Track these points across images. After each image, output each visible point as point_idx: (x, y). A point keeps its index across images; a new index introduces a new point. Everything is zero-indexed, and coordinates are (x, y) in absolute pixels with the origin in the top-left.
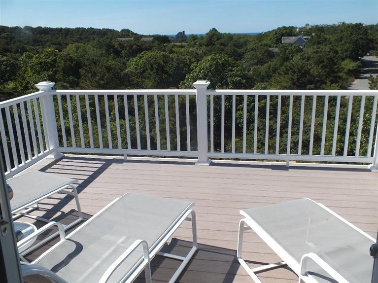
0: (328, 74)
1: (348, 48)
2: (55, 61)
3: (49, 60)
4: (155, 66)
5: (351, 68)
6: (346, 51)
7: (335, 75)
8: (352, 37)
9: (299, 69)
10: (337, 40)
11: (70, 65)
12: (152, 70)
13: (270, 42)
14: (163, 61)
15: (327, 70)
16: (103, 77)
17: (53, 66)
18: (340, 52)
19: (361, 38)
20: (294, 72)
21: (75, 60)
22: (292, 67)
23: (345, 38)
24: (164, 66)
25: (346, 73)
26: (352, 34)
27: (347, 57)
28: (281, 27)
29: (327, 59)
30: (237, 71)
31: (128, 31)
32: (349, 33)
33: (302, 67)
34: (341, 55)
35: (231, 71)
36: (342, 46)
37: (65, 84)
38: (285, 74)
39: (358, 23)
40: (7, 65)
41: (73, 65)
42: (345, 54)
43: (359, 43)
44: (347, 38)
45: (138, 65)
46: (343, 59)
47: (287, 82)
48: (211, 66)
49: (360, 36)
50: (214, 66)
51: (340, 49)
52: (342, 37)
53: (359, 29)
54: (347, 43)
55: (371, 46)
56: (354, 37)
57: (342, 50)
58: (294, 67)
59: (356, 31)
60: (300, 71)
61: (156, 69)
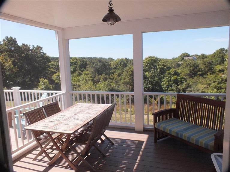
0: (208, 70)
1: (218, 60)
2: (76, 62)
3: (74, 62)
4: (122, 63)
5: (221, 69)
6: (218, 61)
7: (212, 71)
9: (193, 65)
10: (212, 57)
11: (82, 63)
12: (120, 65)
13: (178, 60)
14: (126, 61)
15: (208, 68)
16: (97, 64)
17: (75, 64)
18: (214, 62)
20: (191, 66)
21: (85, 61)
22: (189, 63)
24: (126, 63)
25: (218, 71)
27: (218, 64)
28: (184, 53)
29: (208, 63)
30: (162, 63)
31: (111, 58)
33: (195, 64)
35: (159, 63)
37: (80, 72)
38: (186, 67)
39: (223, 48)
40: (56, 66)
41: (84, 63)
44: (217, 55)
45: (114, 64)
46: (216, 65)
47: (187, 71)
48: (149, 61)
50: (150, 61)
52: (215, 55)
57: (215, 61)
58: (190, 63)
60: (194, 65)
61: (123, 65)
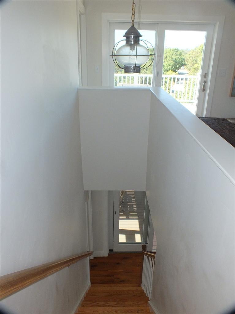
6: (169, 65)
8: (173, 56)
18: (166, 66)
19: (178, 57)
23: (169, 57)
26: (173, 55)
27: (170, 69)
32: (171, 54)
34: (166, 68)
36: (167, 62)
39: (176, 48)
42: (169, 67)
43: (177, 61)
46: (168, 71)
49: (177, 56)
51: (166, 64)
53: (177, 52)
54: (169, 61)
55: (183, 63)
56: (174, 57)
59: (175, 53)
